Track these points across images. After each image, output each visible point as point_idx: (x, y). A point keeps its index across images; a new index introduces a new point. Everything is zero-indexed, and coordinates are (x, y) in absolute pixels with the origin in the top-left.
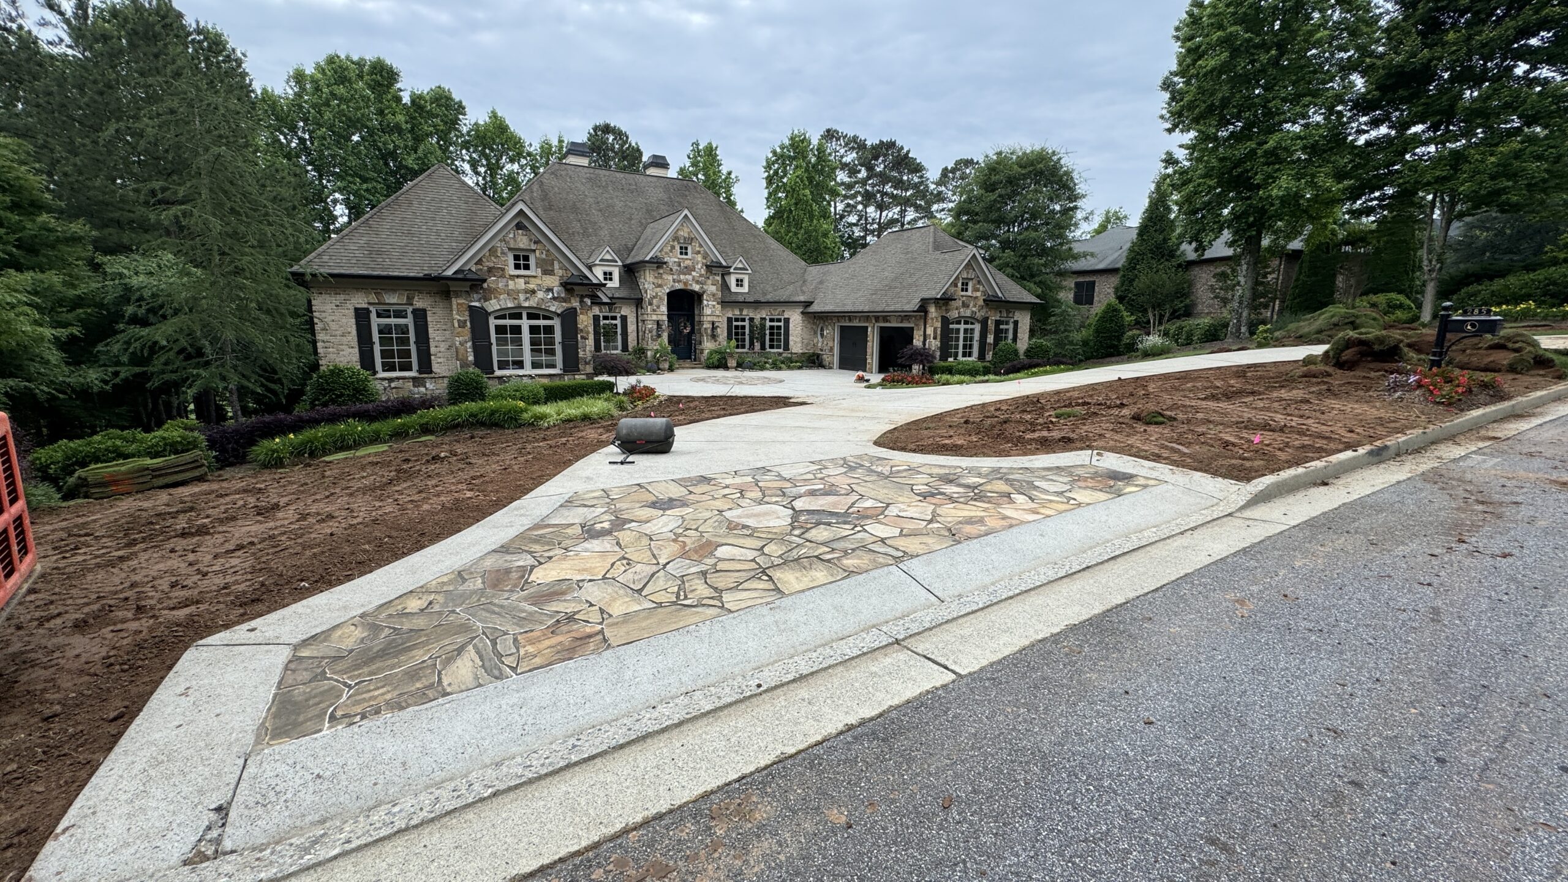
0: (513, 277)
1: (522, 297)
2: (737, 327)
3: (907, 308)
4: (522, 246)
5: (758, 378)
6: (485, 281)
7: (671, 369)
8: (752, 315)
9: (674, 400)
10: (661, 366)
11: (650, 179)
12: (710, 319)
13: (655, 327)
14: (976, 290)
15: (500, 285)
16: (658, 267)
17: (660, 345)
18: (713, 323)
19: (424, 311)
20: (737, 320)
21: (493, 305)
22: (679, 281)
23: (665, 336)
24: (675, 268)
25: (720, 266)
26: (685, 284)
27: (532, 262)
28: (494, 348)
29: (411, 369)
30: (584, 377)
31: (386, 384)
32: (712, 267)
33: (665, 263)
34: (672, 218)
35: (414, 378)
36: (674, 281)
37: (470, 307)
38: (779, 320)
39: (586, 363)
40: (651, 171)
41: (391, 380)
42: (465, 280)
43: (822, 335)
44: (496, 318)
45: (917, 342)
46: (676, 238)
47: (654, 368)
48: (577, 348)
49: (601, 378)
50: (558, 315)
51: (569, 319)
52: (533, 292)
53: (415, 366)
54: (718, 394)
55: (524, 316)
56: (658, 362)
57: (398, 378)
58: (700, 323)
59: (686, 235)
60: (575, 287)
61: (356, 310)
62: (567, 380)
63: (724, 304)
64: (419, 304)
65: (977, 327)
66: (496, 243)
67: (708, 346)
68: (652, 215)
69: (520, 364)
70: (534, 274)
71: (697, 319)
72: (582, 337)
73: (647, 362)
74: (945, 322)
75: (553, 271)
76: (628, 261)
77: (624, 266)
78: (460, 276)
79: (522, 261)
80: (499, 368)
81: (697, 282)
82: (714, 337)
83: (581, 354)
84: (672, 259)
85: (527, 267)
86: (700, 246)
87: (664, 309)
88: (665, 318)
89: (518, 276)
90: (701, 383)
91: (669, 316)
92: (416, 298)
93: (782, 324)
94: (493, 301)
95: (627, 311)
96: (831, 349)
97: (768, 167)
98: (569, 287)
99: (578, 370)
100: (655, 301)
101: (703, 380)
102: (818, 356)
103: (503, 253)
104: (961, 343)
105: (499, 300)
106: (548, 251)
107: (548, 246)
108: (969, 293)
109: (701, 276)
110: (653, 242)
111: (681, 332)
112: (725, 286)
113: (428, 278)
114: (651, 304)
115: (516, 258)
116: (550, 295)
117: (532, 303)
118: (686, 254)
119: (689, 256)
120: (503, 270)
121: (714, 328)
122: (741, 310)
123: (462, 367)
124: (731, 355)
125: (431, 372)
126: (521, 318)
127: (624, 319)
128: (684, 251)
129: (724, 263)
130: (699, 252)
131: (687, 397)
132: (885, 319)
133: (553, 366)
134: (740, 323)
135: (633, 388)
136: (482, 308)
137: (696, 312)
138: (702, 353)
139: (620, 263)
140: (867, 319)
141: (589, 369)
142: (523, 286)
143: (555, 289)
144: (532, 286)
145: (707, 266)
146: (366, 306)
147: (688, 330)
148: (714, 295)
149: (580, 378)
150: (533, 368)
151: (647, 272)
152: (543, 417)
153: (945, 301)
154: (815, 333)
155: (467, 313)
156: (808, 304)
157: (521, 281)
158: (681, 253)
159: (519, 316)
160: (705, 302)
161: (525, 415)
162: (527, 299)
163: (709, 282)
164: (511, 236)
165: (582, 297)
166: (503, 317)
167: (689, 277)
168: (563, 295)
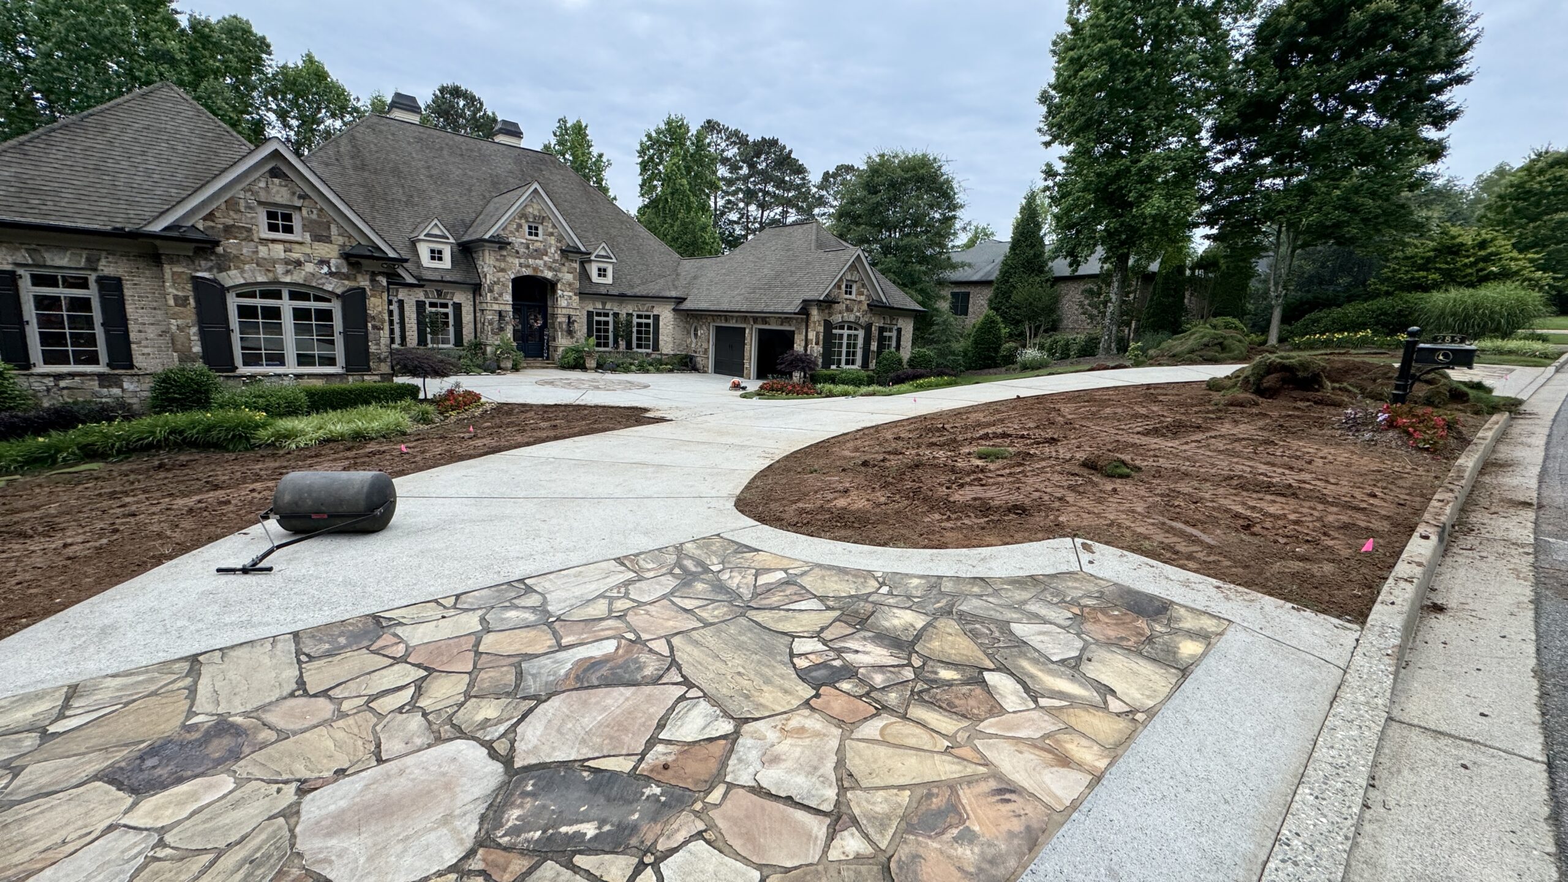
0: (264, 241)
1: (280, 269)
2: (599, 323)
3: (788, 309)
4: (278, 199)
5: (620, 383)
6: (217, 243)
7: (515, 368)
8: (616, 310)
9: (504, 410)
10: (502, 365)
11: (496, 147)
12: (565, 311)
13: (497, 318)
14: (862, 294)
15: (245, 251)
16: (500, 248)
17: (502, 340)
18: (569, 317)
19: (117, 280)
20: (598, 314)
21: (232, 278)
22: (528, 266)
23: (509, 330)
24: (522, 250)
25: (578, 251)
26: (535, 269)
27: (297, 223)
28: (236, 338)
29: (95, 361)
30: (377, 378)
31: (49, 381)
32: (567, 253)
33: (509, 244)
34: (519, 192)
35: (100, 376)
36: (521, 265)
37: (195, 279)
38: (648, 317)
39: (380, 360)
40: (501, 139)
41: (59, 377)
42: (183, 240)
43: (696, 335)
44: (238, 295)
45: (798, 347)
46: (523, 215)
47: (493, 367)
48: (367, 341)
49: (400, 380)
50: (338, 296)
51: (354, 302)
52: (298, 263)
53: (103, 357)
54: (564, 402)
55: (285, 294)
56: (498, 360)
57: (72, 375)
58: (554, 316)
59: (536, 213)
60: (362, 261)
62: (352, 382)
63: (582, 295)
64: (108, 268)
65: (861, 334)
66: (237, 191)
67: (563, 343)
68: (499, 188)
69: (280, 360)
70: (299, 239)
71: (550, 311)
72: (374, 327)
73: (485, 360)
74: (828, 326)
75: (329, 237)
76: (466, 238)
77: (459, 245)
78: (175, 234)
79: (280, 220)
80: (245, 364)
81: (550, 268)
82: (570, 333)
83: (373, 348)
84: (519, 239)
85: (289, 230)
86: (554, 226)
87: (508, 297)
88: (509, 308)
89: (273, 241)
90: (548, 387)
91: (513, 305)
92: (103, 262)
93: (651, 321)
94: (233, 272)
95: (461, 297)
96: (706, 351)
97: (642, 152)
98: (353, 260)
99: (369, 369)
100: (496, 288)
101: (551, 383)
102: (691, 358)
103: (249, 207)
104: (844, 350)
105: (242, 271)
106: (321, 210)
107: (321, 204)
108: (853, 297)
109: (555, 261)
110: (495, 218)
111: (531, 326)
112: (584, 275)
113: (118, 234)
114: (491, 291)
115: (271, 215)
116: (325, 269)
117: (298, 277)
118: (537, 235)
119: (540, 238)
120: (249, 230)
121: (570, 322)
122: (604, 304)
123: (181, 360)
124: (589, 354)
125: (131, 366)
126: (280, 298)
127: (458, 307)
128: (533, 231)
129: (583, 249)
130: (552, 234)
131: (524, 405)
132: (765, 321)
133: (331, 361)
134: (602, 319)
135: (451, 392)
136: (215, 281)
137: (549, 303)
138: (556, 351)
139: (452, 240)
140: (745, 319)
141: (385, 368)
142: (282, 255)
143: (333, 262)
144: (295, 256)
145: (562, 250)
146: (9, 267)
147: (540, 323)
148: (570, 285)
149: (370, 380)
150: (300, 364)
151: (487, 253)
152: (290, 435)
153: (827, 304)
154: (689, 333)
155: (189, 286)
156: (681, 300)
157: (280, 247)
158: (530, 234)
159: (278, 295)
160: (560, 292)
161: (262, 433)
162: (288, 272)
163: (565, 269)
164: (262, 184)
165: (373, 275)
166: (252, 295)
167: (540, 262)
168: (345, 270)
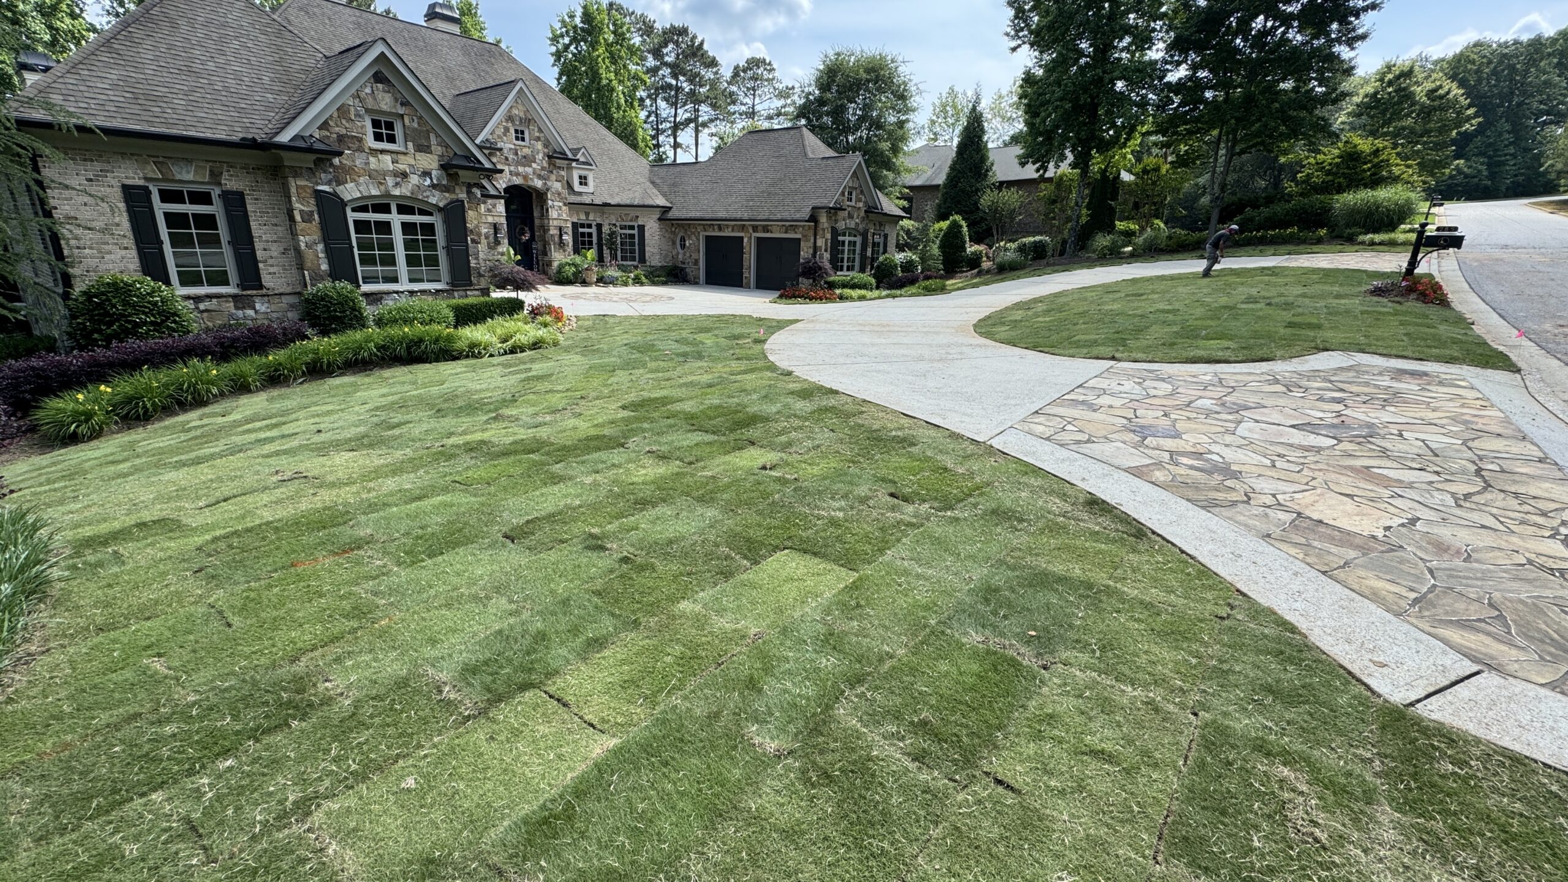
0: (374, 152)
1: (390, 181)
2: (583, 234)
3: (798, 216)
4: (384, 107)
6: (335, 154)
8: (599, 221)
12: (556, 223)
13: (492, 231)
14: (858, 200)
15: (357, 163)
17: (503, 254)
19: (241, 195)
20: (583, 226)
21: (349, 191)
23: (507, 242)
25: (565, 158)
26: (525, 177)
27: (398, 132)
28: (356, 253)
29: (226, 283)
30: (479, 293)
31: (191, 304)
32: (554, 159)
34: (497, 90)
35: (235, 297)
36: (511, 173)
37: (317, 193)
38: (632, 228)
39: (480, 275)
41: (197, 299)
42: (310, 150)
43: (683, 246)
44: (355, 210)
45: (805, 253)
46: (510, 118)
48: (468, 255)
51: (454, 215)
52: (404, 175)
53: (234, 278)
55: (394, 208)
57: (210, 297)
58: (545, 229)
59: (522, 115)
60: (461, 172)
61: (126, 188)
62: (459, 297)
63: (568, 205)
64: (231, 183)
65: (859, 240)
66: (347, 101)
67: (557, 257)
68: (455, 85)
69: (392, 277)
70: (402, 149)
71: (537, 222)
72: (473, 241)
74: (835, 232)
75: (429, 147)
78: (302, 144)
79: (384, 129)
80: (367, 282)
81: (540, 177)
82: (561, 245)
83: (473, 263)
84: (507, 145)
85: (392, 139)
86: (540, 131)
87: (501, 209)
88: (503, 220)
89: (382, 152)
91: (508, 218)
92: (225, 175)
93: (635, 232)
94: (350, 185)
96: (696, 262)
98: (451, 171)
99: (471, 284)
101: (579, 297)
103: (358, 115)
104: (846, 256)
105: (358, 184)
106: (421, 118)
107: (421, 112)
108: (853, 203)
109: (543, 169)
111: (519, 240)
112: (569, 184)
113: (249, 144)
115: (376, 124)
116: (428, 182)
117: (404, 190)
118: (523, 139)
119: (527, 142)
120: (360, 140)
121: (560, 234)
122: (587, 214)
123: (311, 279)
124: (589, 269)
125: (261, 287)
126: (389, 212)
128: (520, 135)
129: (570, 155)
130: (538, 139)
132: (766, 229)
133: (438, 279)
134: (586, 230)
135: (540, 305)
136: (335, 194)
137: (536, 214)
138: (552, 266)
140: (743, 228)
141: (486, 283)
142: (391, 167)
143: (434, 173)
144: (402, 167)
145: (550, 157)
146: (141, 183)
147: (528, 235)
148: (559, 194)
149: (474, 295)
150: (411, 281)
152: (482, 346)
153: (834, 211)
154: (674, 243)
155: (312, 201)
156: (666, 210)
157: (388, 158)
158: (517, 138)
159: (385, 209)
160: (550, 202)
161: (459, 345)
162: (397, 184)
163: (553, 177)
165: (469, 186)
166: (364, 209)
167: (529, 170)
168: (444, 182)
